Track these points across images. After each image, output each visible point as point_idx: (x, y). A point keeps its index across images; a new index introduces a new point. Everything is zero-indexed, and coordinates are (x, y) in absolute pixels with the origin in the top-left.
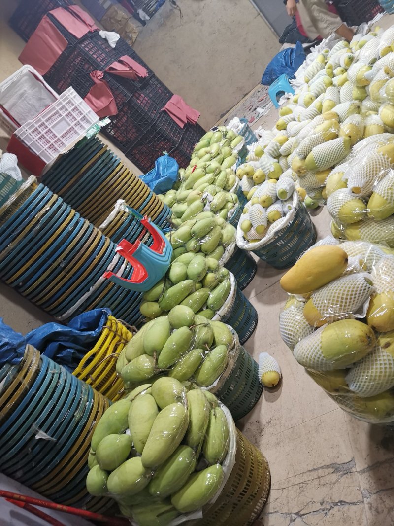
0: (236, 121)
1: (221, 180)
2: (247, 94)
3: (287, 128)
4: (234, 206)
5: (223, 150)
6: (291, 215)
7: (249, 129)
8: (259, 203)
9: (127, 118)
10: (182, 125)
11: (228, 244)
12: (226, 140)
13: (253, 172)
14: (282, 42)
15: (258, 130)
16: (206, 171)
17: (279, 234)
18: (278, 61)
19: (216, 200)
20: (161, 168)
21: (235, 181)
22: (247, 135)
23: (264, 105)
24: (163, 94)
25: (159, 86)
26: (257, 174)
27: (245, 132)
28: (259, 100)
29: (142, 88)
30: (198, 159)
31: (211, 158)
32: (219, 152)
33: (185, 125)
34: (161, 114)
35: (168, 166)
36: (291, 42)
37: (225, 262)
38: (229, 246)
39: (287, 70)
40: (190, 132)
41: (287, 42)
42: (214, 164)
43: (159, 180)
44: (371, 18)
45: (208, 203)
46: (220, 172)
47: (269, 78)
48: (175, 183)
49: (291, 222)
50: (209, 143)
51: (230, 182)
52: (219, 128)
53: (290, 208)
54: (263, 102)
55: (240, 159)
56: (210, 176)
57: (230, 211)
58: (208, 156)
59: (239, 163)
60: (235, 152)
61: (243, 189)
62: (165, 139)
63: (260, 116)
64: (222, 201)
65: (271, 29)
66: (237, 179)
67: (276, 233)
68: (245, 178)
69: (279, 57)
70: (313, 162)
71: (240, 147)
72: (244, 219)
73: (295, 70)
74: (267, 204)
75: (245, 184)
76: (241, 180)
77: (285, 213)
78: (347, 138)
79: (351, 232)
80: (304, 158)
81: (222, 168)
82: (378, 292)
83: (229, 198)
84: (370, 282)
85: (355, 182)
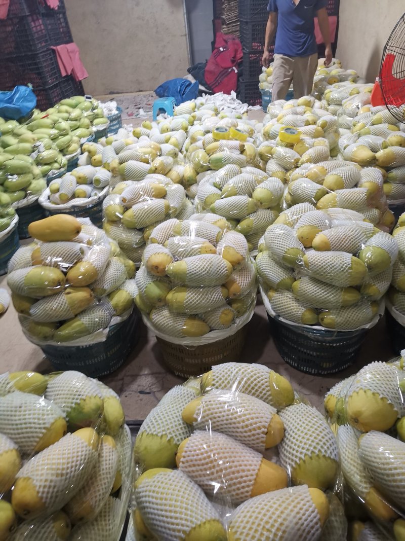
0: (113, 105)
1: (63, 142)
2: (141, 91)
5: (82, 120)
6: (93, 200)
7: (120, 120)
8: (75, 177)
9: (12, 30)
10: (64, 74)
11: (31, 194)
12: (92, 113)
13: (95, 153)
14: (189, 71)
15: (129, 126)
16: (54, 125)
17: (76, 209)
18: (175, 84)
19: (46, 154)
20: (17, 96)
21: (75, 151)
22: (115, 122)
23: (148, 110)
24: (63, 35)
25: (63, 24)
26: (97, 157)
27: (115, 119)
28: (147, 103)
29: (44, 15)
30: (57, 112)
31: (67, 119)
32: (78, 119)
33: (67, 76)
34: (48, 50)
35: (25, 98)
36: (195, 78)
37: (20, 207)
38: (32, 196)
39: (178, 96)
40: (69, 84)
41: (192, 75)
42: (65, 125)
43: (8, 105)
45: (36, 152)
46: (67, 134)
47: (162, 92)
48: (23, 117)
49: (90, 206)
50: (77, 106)
51: (71, 149)
52: (92, 100)
53: (96, 194)
54: (148, 108)
55: (94, 137)
56: (54, 132)
57: (54, 171)
58: (66, 115)
59: (90, 139)
60: (94, 129)
61: (79, 162)
62: (39, 74)
63: (138, 116)
64: (51, 158)
65: (188, 55)
66: (79, 151)
67: (74, 207)
68: (86, 154)
69: (178, 82)
71: (101, 128)
72: (56, 183)
73: (183, 101)
74: (81, 181)
75: (83, 158)
76: (82, 153)
77: (90, 197)
78: (154, 169)
79: (107, 225)
80: (121, 163)
81: (70, 133)
82: (83, 260)
83: (59, 160)
84: (82, 252)
85: (126, 194)
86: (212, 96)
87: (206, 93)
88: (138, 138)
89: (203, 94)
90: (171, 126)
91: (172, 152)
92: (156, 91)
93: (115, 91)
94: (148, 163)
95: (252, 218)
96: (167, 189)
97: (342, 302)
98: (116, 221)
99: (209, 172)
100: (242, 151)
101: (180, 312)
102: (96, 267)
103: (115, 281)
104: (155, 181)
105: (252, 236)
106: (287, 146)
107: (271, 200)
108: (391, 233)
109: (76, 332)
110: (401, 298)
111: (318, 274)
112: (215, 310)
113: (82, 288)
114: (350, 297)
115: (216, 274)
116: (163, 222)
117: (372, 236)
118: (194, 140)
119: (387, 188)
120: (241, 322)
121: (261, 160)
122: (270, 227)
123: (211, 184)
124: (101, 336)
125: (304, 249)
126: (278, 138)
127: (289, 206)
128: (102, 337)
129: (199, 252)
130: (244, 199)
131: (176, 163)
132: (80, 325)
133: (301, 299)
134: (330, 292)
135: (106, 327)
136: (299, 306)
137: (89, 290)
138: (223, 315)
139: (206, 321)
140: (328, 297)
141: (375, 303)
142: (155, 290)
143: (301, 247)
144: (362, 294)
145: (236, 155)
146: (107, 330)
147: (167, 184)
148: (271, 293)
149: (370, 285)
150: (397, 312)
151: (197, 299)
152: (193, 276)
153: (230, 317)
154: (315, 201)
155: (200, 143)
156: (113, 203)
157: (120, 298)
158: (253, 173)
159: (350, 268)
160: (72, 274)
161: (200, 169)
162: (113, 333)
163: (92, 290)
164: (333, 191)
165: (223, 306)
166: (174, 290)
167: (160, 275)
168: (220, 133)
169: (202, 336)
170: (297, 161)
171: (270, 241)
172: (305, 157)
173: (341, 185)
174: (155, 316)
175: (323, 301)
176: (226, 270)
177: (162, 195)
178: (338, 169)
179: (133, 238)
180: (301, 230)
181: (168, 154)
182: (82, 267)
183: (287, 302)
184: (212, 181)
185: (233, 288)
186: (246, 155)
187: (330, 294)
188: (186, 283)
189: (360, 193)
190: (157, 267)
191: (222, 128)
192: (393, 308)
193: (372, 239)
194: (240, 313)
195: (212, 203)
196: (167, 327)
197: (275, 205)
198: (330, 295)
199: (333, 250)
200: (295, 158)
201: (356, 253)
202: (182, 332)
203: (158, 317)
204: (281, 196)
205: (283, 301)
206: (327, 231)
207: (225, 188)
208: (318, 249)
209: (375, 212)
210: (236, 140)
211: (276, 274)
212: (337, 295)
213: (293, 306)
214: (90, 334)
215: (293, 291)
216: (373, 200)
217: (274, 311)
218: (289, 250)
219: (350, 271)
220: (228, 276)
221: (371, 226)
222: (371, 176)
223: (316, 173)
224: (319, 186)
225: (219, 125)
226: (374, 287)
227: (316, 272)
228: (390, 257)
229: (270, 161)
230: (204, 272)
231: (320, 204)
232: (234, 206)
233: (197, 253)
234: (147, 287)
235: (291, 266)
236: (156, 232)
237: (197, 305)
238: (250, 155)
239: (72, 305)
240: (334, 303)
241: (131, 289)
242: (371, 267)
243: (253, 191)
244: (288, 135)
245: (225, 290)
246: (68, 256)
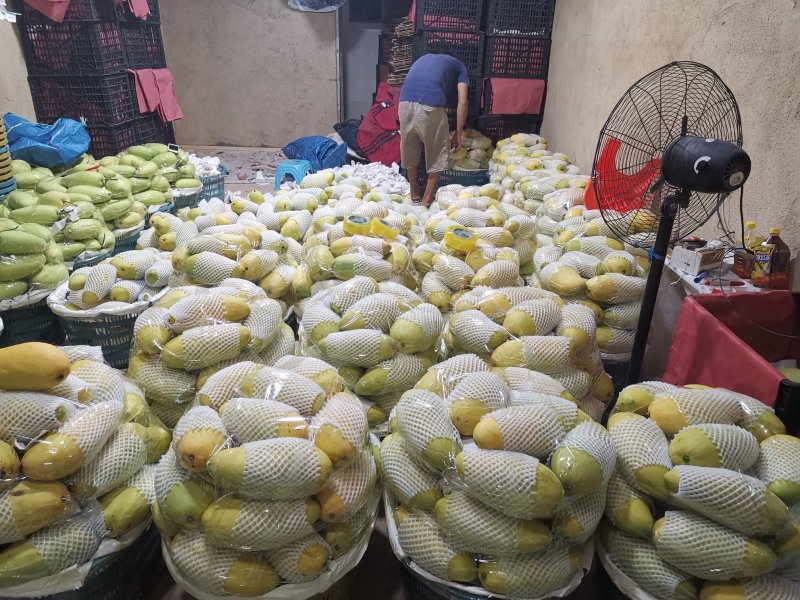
0: (214, 161)
1: (115, 209)
2: (266, 146)
3: (241, 215)
4: (99, 250)
5: (156, 179)
7: (221, 183)
8: (117, 267)
9: (69, 39)
10: (143, 109)
11: (37, 288)
12: (176, 171)
13: (168, 230)
14: (336, 128)
16: (105, 182)
17: (106, 319)
18: (314, 143)
19: (81, 226)
20: (59, 132)
21: (135, 223)
22: (213, 187)
23: (268, 174)
24: (150, 56)
25: (153, 42)
26: (169, 236)
27: (214, 182)
28: (271, 164)
29: (122, 25)
30: (118, 163)
31: (128, 176)
32: (150, 176)
33: (148, 113)
34: (123, 73)
35: (71, 138)
36: (343, 137)
37: (13, 307)
38: (38, 291)
39: (314, 159)
40: (151, 125)
41: (340, 134)
42: (123, 183)
43: (40, 144)
45: (64, 220)
46: (125, 198)
47: (293, 151)
48: (60, 164)
50: (153, 157)
51: (127, 220)
52: (180, 151)
53: (146, 298)
54: (271, 170)
55: (173, 205)
56: (104, 192)
57: (90, 252)
58: (131, 169)
59: (165, 208)
60: (176, 193)
61: (139, 241)
62: (102, 105)
63: (253, 181)
64: (87, 232)
65: (338, 106)
66: (142, 223)
67: (103, 315)
68: (152, 230)
69: (318, 140)
70: (191, 264)
71: (187, 193)
72: (83, 273)
73: (322, 168)
74: (125, 274)
75: (146, 236)
76: (147, 227)
77: (137, 300)
78: (242, 268)
79: (135, 362)
80: (190, 254)
81: (131, 197)
82: (60, 431)
83: (101, 236)
84: (61, 415)
85: (176, 311)
86: (365, 165)
87: (356, 160)
88: (239, 215)
89: (353, 162)
90: (292, 203)
91: (278, 244)
92: (284, 150)
93: (227, 142)
94: (234, 258)
95: (387, 367)
96: (250, 306)
97: (519, 548)
98: (152, 355)
99: (331, 282)
100: (387, 255)
101: (222, 546)
102: (81, 446)
103: (118, 471)
104: (231, 291)
105: (380, 400)
106: (455, 255)
107: (419, 341)
108: (604, 422)
109: (20, 572)
110: (620, 542)
111: (479, 491)
112: (293, 544)
113: (44, 485)
114: (533, 539)
115: (299, 478)
116: (234, 363)
117: (573, 426)
118: (318, 228)
119: (602, 334)
120: (339, 568)
121: (412, 274)
122: (408, 394)
123: (326, 305)
124: (75, 578)
125: (460, 441)
126: (443, 242)
127: (452, 353)
128: (74, 582)
129: (277, 431)
130: (374, 335)
131: (283, 261)
132: (30, 557)
133: (448, 532)
134: (499, 526)
135: (88, 560)
136: (444, 546)
137: (60, 487)
138: (305, 556)
139: (272, 565)
140: (495, 535)
141: (576, 549)
142: (184, 500)
143: (455, 436)
144: (554, 534)
145: (376, 260)
146: (88, 566)
147: (253, 299)
148: (399, 514)
149: (568, 518)
150: (614, 566)
151: (258, 524)
152: (254, 480)
153: (319, 558)
154: (486, 352)
155: (323, 236)
156: (151, 326)
157: (124, 504)
158: (396, 294)
159: (534, 488)
160: (32, 457)
161: (319, 276)
162: (101, 570)
163: (70, 489)
164: (518, 336)
165: (309, 537)
166: (218, 504)
167: (198, 472)
168: (356, 224)
169: (261, 594)
170: (468, 280)
171: (404, 420)
172: (481, 275)
173: (530, 329)
174: (178, 548)
175: (485, 542)
176: (319, 472)
177: (241, 316)
178: (531, 302)
180: (458, 405)
181: (272, 247)
182: (54, 446)
183: (425, 535)
184: (328, 299)
185: (331, 505)
186: (392, 262)
187: (499, 530)
188: (240, 492)
189: (558, 345)
190: (192, 456)
191: (359, 218)
192: (607, 557)
193: (574, 432)
194: (338, 550)
195: (323, 337)
196: (197, 573)
197: (427, 350)
198: (499, 533)
199: (507, 450)
200: (466, 274)
201: (545, 458)
202: (222, 587)
203: (183, 551)
204: (436, 336)
205: (418, 533)
206: (499, 411)
207: (347, 314)
208: (483, 445)
209: (583, 377)
210: (381, 237)
211: (409, 480)
212: (511, 532)
213: (434, 545)
214: (50, 574)
215: (435, 516)
216: (579, 355)
217: (403, 548)
218: (433, 440)
219: (533, 493)
220: (321, 482)
221: (570, 406)
222: (578, 317)
223: (492, 304)
224: (497, 327)
225: (356, 213)
226: (575, 522)
227: (476, 488)
228: (602, 472)
229: (428, 274)
230: (275, 473)
231: (497, 355)
232: (359, 346)
233: (272, 433)
234: (170, 491)
235: (435, 467)
236: (212, 384)
237: (256, 536)
238: (399, 263)
239: (21, 518)
240: (505, 547)
242: (568, 486)
243: (393, 322)
244: (455, 237)
245: (314, 509)
246: (30, 422)
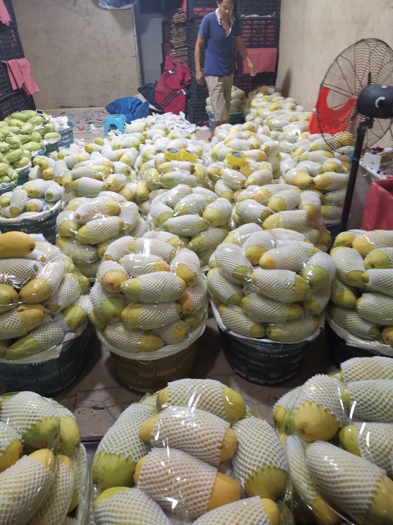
0: (64, 119)
1: (14, 155)
2: (93, 106)
3: (92, 154)
4: (9, 182)
5: (33, 134)
6: (45, 214)
7: (71, 134)
8: (27, 191)
10: (15, 88)
12: (43, 127)
13: (46, 167)
14: (140, 90)
15: (80, 140)
16: (5, 139)
17: (27, 222)
18: (126, 102)
21: (26, 164)
22: (66, 137)
23: (98, 126)
24: (14, 50)
25: (15, 40)
26: (49, 171)
27: (66, 134)
28: (98, 119)
30: (8, 125)
31: (17, 133)
32: (29, 132)
33: (18, 90)
36: (145, 97)
39: (128, 113)
40: (20, 98)
41: (143, 94)
42: (16, 138)
44: (201, 125)
46: (18, 148)
47: (114, 108)
49: (42, 220)
50: (27, 119)
51: (21, 162)
52: (44, 114)
53: (48, 209)
54: (100, 122)
55: (45, 150)
56: (5, 145)
57: (3, 184)
58: (17, 129)
59: (41, 153)
60: (45, 142)
61: (30, 175)
63: (89, 131)
64: (1, 171)
65: (138, 74)
66: (30, 164)
67: (25, 220)
68: (37, 167)
69: (129, 100)
70: (77, 185)
71: (52, 142)
72: (6, 197)
73: (134, 119)
74: (32, 195)
75: (34, 172)
76: (33, 166)
77: (42, 211)
78: (107, 185)
79: (60, 241)
80: (74, 179)
81: (21, 146)
82: (37, 277)
83: (10, 173)
84: (36, 268)
85: (80, 211)
86: (162, 115)
87: (156, 112)
88: (90, 154)
89: (153, 113)
90: (123, 143)
91: (125, 170)
92: (107, 108)
93: (66, 106)
94: (101, 180)
95: (203, 235)
96: (120, 206)
97: (287, 317)
98: (69, 237)
99: (161, 190)
100: (193, 171)
101: (134, 328)
102: (50, 284)
103: (70, 297)
104: (108, 198)
105: (203, 253)
106: (234, 168)
107: (220, 219)
108: (328, 252)
109: (28, 350)
110: (339, 312)
111: (265, 290)
112: (169, 325)
113: (35, 305)
114: (293, 312)
115: (171, 290)
116: (117, 239)
117: (312, 256)
118: (146, 159)
119: (325, 209)
120: (193, 336)
121: (209, 181)
122: (220, 246)
123: (163, 203)
124: (55, 352)
125: (252, 267)
126: (226, 161)
127: (238, 225)
128: (55, 354)
129: (154, 269)
130: (195, 218)
131: (129, 180)
132: (32, 342)
133: (249, 313)
134: (277, 307)
135: (60, 344)
136: (248, 320)
137: (42, 307)
138: (176, 330)
139: (160, 336)
140: (274, 312)
141: (316, 317)
142: (110, 307)
143: (249, 265)
144: (305, 309)
145: (186, 175)
146: (61, 346)
147: (121, 202)
148: (222, 308)
149: (311, 301)
150: (336, 325)
151: (152, 315)
152: (147, 293)
153: (184, 331)
154: (261, 221)
155: (152, 162)
156: (66, 220)
157: (75, 314)
158: (204, 193)
159: (294, 286)
160: (26, 291)
161: (153, 187)
162: (66, 349)
163: (46, 307)
164: (276, 212)
165: (177, 321)
166: (130, 306)
167: (115, 292)
168: (172, 154)
169: (156, 350)
170: (243, 182)
171: (221, 259)
172: (250, 179)
173: (283, 207)
174: (110, 332)
175: (270, 316)
176: (180, 287)
177: (116, 212)
178: (281, 192)
179: (87, 254)
180: (249, 249)
181: (121, 172)
182: (36, 284)
183: (237, 316)
184: (164, 199)
185: (186, 304)
186: (196, 176)
187: (276, 309)
188: (141, 300)
189: (300, 215)
190: (112, 284)
191: (173, 149)
192: (332, 321)
193: (313, 258)
194: (192, 328)
195: (165, 221)
196: (121, 343)
197: (224, 224)
198: (277, 310)
199: (278, 269)
200: (242, 179)
201: (299, 271)
202: (136, 348)
203: (113, 333)
204: (229, 216)
205: (233, 316)
206: (272, 250)
207: (177, 207)
208: (265, 267)
209: (315, 232)
210: (187, 161)
211: (226, 290)
212: (282, 310)
213: (242, 321)
214: (43, 351)
215: (242, 306)
216: (312, 221)
217: (225, 325)
218: (238, 268)
219: (294, 288)
220: (181, 293)
221: (310, 246)
222: (310, 198)
223: (261, 195)
224: (264, 208)
225: (169, 147)
226: (316, 303)
227: (262, 289)
228: (328, 276)
229: (218, 181)
230: (158, 289)
231: (265, 224)
232: (186, 225)
233: (151, 271)
234: (101, 303)
235: (240, 283)
236: (111, 249)
237: (152, 321)
238: (200, 176)
239: (25, 322)
240: (280, 317)
241: (86, 305)
242: (312, 284)
243: (204, 210)
244: (234, 158)
245: (179, 306)
246: (20, 273)
